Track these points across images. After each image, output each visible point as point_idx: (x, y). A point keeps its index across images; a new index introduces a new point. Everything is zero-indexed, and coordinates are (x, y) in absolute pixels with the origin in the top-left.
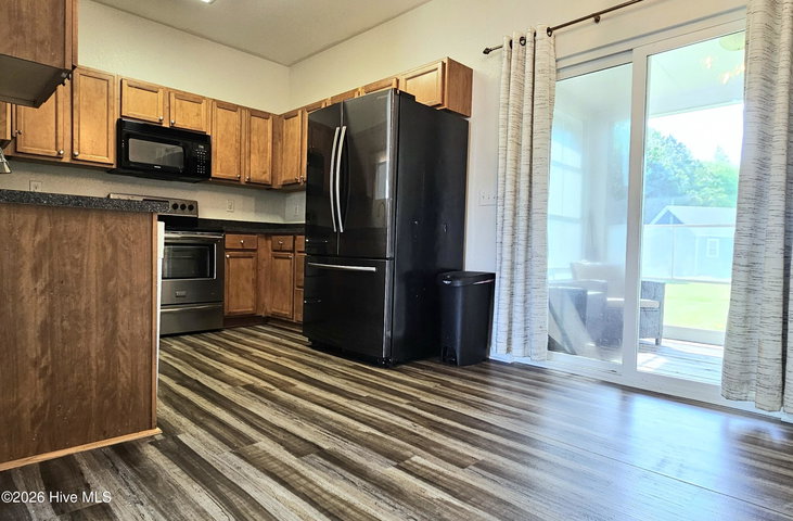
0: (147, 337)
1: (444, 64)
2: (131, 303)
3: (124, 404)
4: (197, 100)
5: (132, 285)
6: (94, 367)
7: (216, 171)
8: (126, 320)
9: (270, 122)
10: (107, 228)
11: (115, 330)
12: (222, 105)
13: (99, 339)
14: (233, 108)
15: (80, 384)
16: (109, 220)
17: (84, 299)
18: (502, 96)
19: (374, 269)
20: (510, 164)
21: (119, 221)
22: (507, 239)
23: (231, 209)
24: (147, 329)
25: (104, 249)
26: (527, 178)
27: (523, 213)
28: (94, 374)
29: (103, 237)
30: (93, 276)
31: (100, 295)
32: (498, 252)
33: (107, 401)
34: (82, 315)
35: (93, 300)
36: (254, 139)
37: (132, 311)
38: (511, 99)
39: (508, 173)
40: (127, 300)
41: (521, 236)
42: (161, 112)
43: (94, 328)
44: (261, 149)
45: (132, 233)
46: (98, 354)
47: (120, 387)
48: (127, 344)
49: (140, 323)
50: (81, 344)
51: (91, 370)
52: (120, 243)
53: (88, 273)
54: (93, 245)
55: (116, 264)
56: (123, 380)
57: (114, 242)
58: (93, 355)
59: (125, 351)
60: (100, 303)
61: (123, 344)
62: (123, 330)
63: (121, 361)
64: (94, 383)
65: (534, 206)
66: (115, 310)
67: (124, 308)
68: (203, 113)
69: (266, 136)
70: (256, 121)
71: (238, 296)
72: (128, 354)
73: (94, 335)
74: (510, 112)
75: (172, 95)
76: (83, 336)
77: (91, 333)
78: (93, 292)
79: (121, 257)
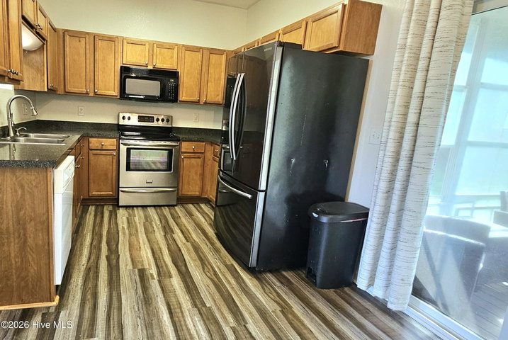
0: (46, 247)
1: (344, 6)
2: (35, 225)
3: (33, 285)
4: (171, 47)
5: (34, 214)
6: (14, 262)
7: (183, 96)
8: (32, 235)
9: (224, 56)
10: (17, 178)
11: (25, 242)
12: (189, 49)
13: (16, 246)
14: (197, 49)
15: (6, 271)
16: (18, 173)
17: (5, 221)
18: (400, 36)
19: (249, 196)
20: (397, 111)
21: (25, 174)
22: (383, 186)
23: (197, 120)
24: (46, 241)
25: (16, 191)
26: (413, 128)
27: (403, 163)
28: (14, 266)
29: (15, 184)
30: (10, 208)
31: (15, 219)
32: (374, 195)
33: (23, 282)
34: (5, 232)
35: (11, 223)
36: (211, 71)
37: (36, 230)
38: (409, 40)
39: (394, 119)
40: (33, 223)
41: (398, 186)
42: (147, 59)
43: (12, 239)
44: (217, 77)
45: (34, 180)
46: (15, 255)
47: (30, 275)
48: (34, 250)
49: (41, 237)
50: (5, 248)
51: (12, 264)
52: (26, 187)
53: (7, 206)
54: (9, 189)
55: (24, 200)
56: (32, 271)
57: (22, 187)
58: (13, 255)
59: (33, 254)
60: (15, 225)
61: (31, 249)
62: (30, 241)
63: (30, 260)
64: (14, 271)
65: (415, 159)
66: (25, 229)
67: (30, 227)
68: (175, 56)
69: (221, 67)
70: (214, 57)
71: (189, 183)
72: (35, 256)
73: (12, 244)
74: (406, 55)
75: (155, 45)
76: (6, 244)
77: (11, 242)
78: (10, 218)
79: (27, 196)
